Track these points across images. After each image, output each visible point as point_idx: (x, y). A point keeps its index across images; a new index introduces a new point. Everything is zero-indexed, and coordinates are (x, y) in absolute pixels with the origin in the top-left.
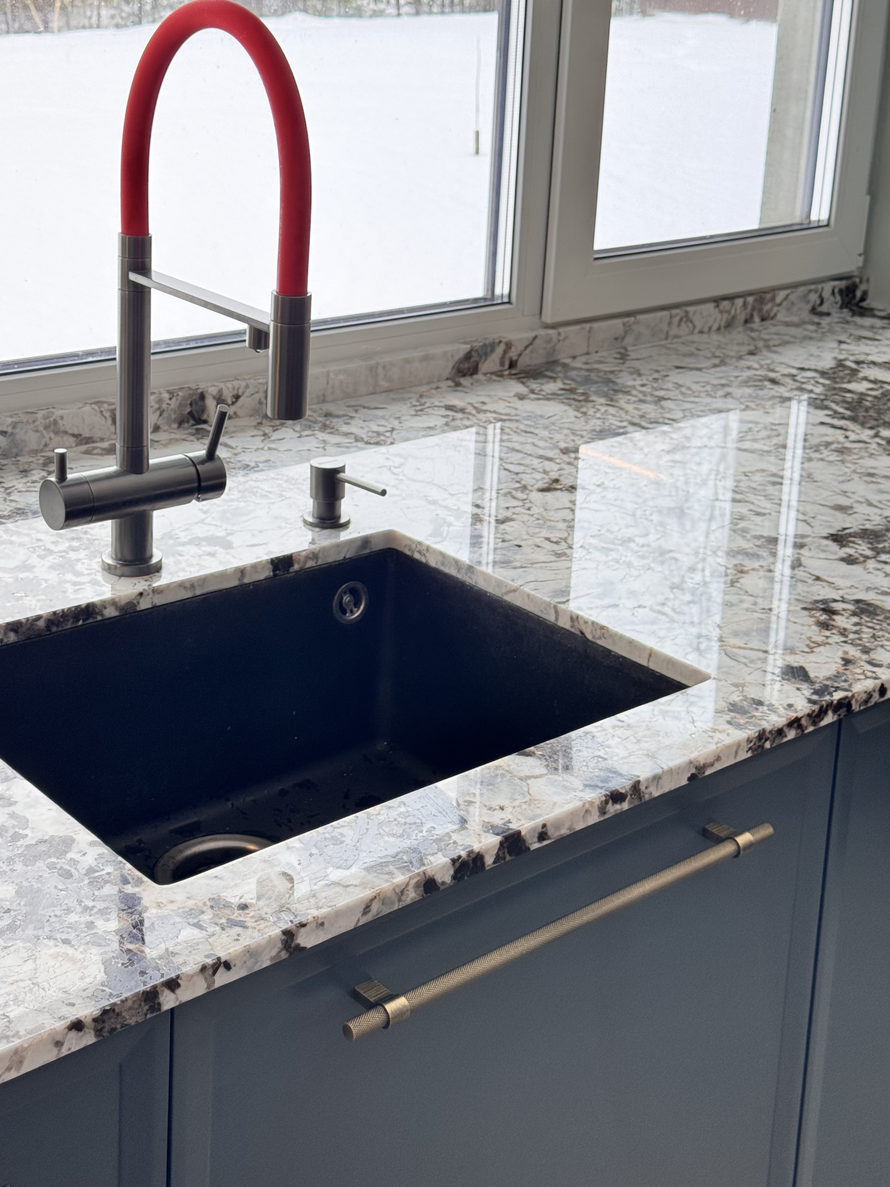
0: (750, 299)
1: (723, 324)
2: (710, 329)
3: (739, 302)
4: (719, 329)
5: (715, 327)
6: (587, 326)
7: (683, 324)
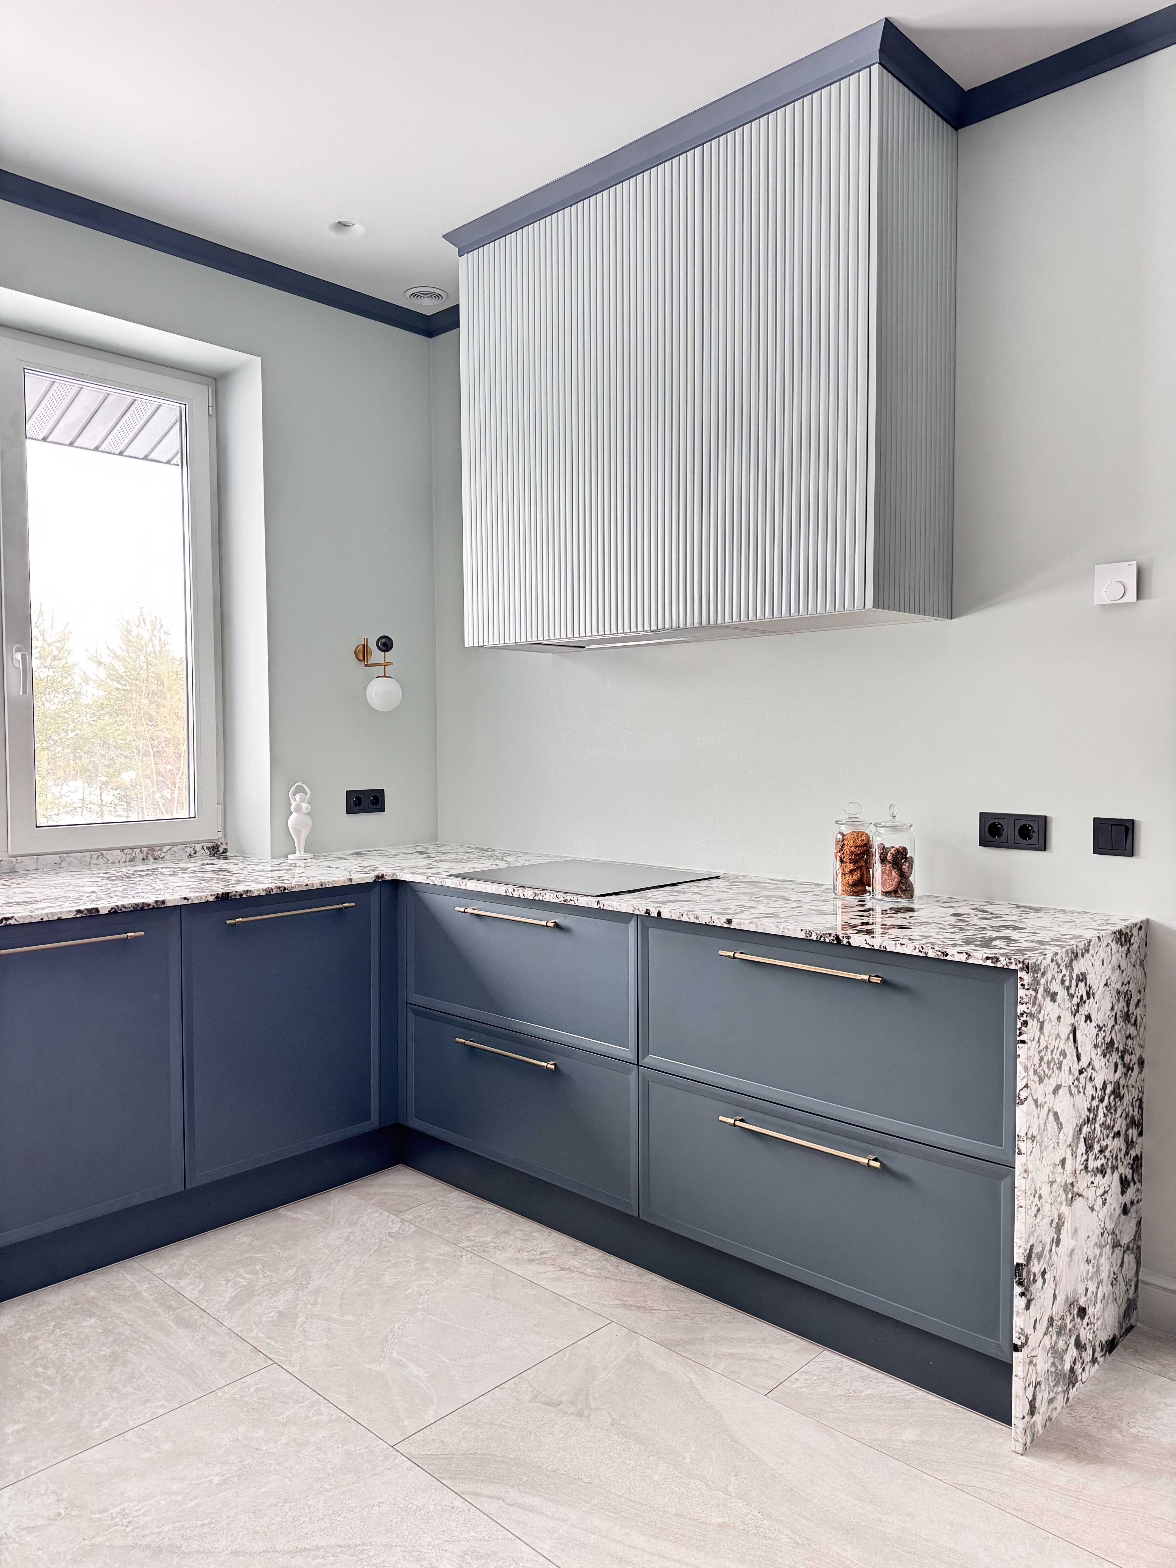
0: (145, 849)
1: (127, 860)
2: (119, 862)
3: (139, 850)
4: (125, 862)
5: (123, 860)
6: (36, 857)
7: (100, 858)
